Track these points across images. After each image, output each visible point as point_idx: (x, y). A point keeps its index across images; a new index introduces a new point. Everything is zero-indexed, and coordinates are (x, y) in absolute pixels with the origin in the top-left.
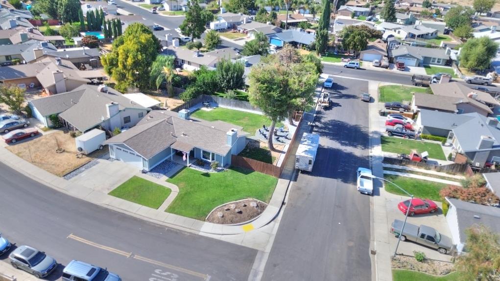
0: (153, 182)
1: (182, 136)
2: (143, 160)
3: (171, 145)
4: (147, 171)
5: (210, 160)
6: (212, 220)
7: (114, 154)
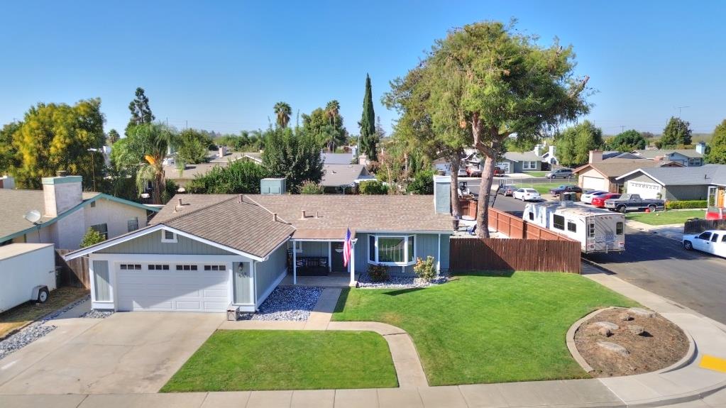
1: (302, 218)
2: (236, 274)
3: (292, 235)
4: (250, 313)
5: (402, 260)
6: (611, 369)
7: (111, 289)
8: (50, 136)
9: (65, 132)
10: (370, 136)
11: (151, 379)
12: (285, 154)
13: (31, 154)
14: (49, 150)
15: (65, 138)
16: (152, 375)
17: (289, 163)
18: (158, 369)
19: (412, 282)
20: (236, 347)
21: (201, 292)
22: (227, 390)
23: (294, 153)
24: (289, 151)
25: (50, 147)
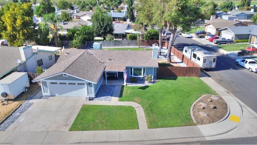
0: (108, 105)
1: (108, 61)
2: (88, 86)
3: (105, 69)
4: (93, 98)
5: (141, 75)
6: (202, 122)
7: (48, 90)
8: (16, 19)
9: (20, 18)
10: (131, 7)
11: (66, 125)
12: (100, 24)
13: (10, 26)
14: (16, 25)
15: (21, 20)
16: (66, 124)
17: (101, 27)
18: (67, 121)
19: (144, 83)
20: (90, 113)
21: (77, 91)
22: (89, 130)
23: (103, 24)
24: (101, 23)
25: (16, 23)
